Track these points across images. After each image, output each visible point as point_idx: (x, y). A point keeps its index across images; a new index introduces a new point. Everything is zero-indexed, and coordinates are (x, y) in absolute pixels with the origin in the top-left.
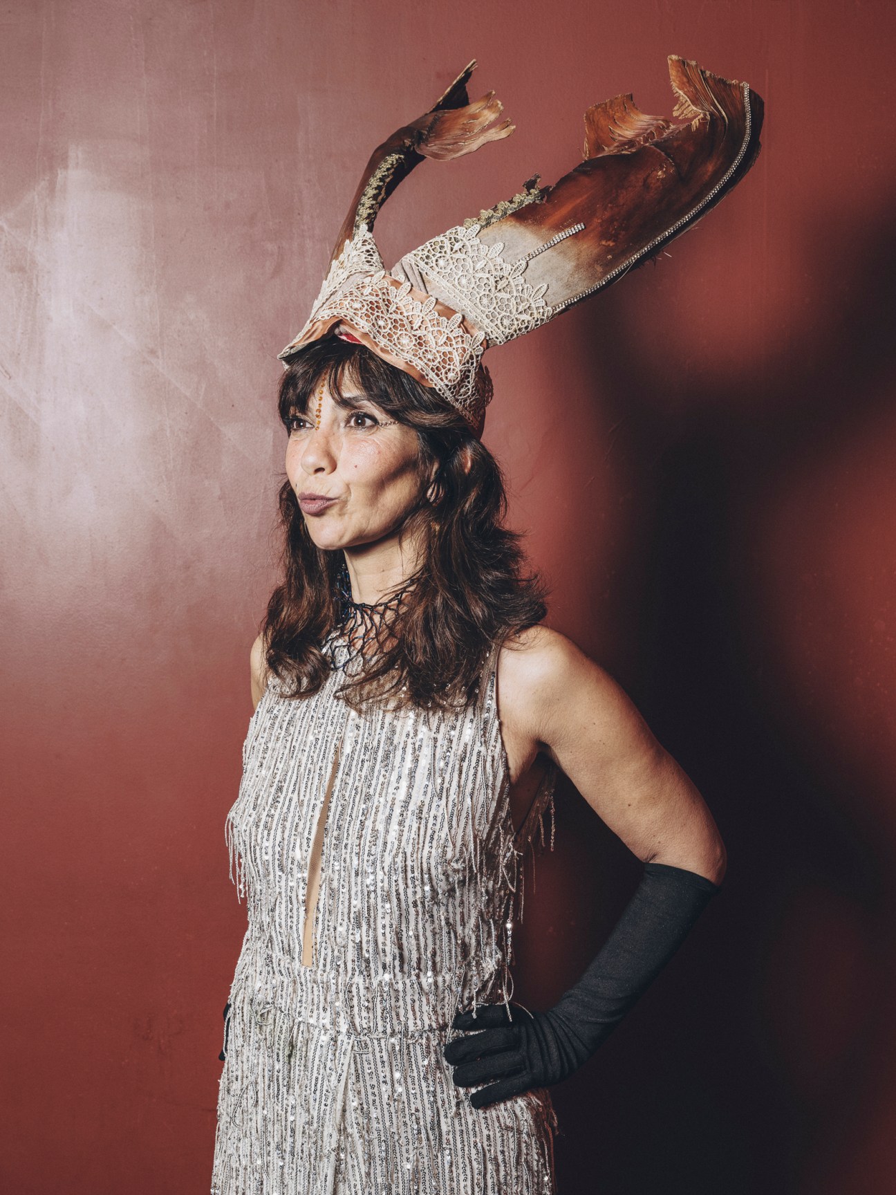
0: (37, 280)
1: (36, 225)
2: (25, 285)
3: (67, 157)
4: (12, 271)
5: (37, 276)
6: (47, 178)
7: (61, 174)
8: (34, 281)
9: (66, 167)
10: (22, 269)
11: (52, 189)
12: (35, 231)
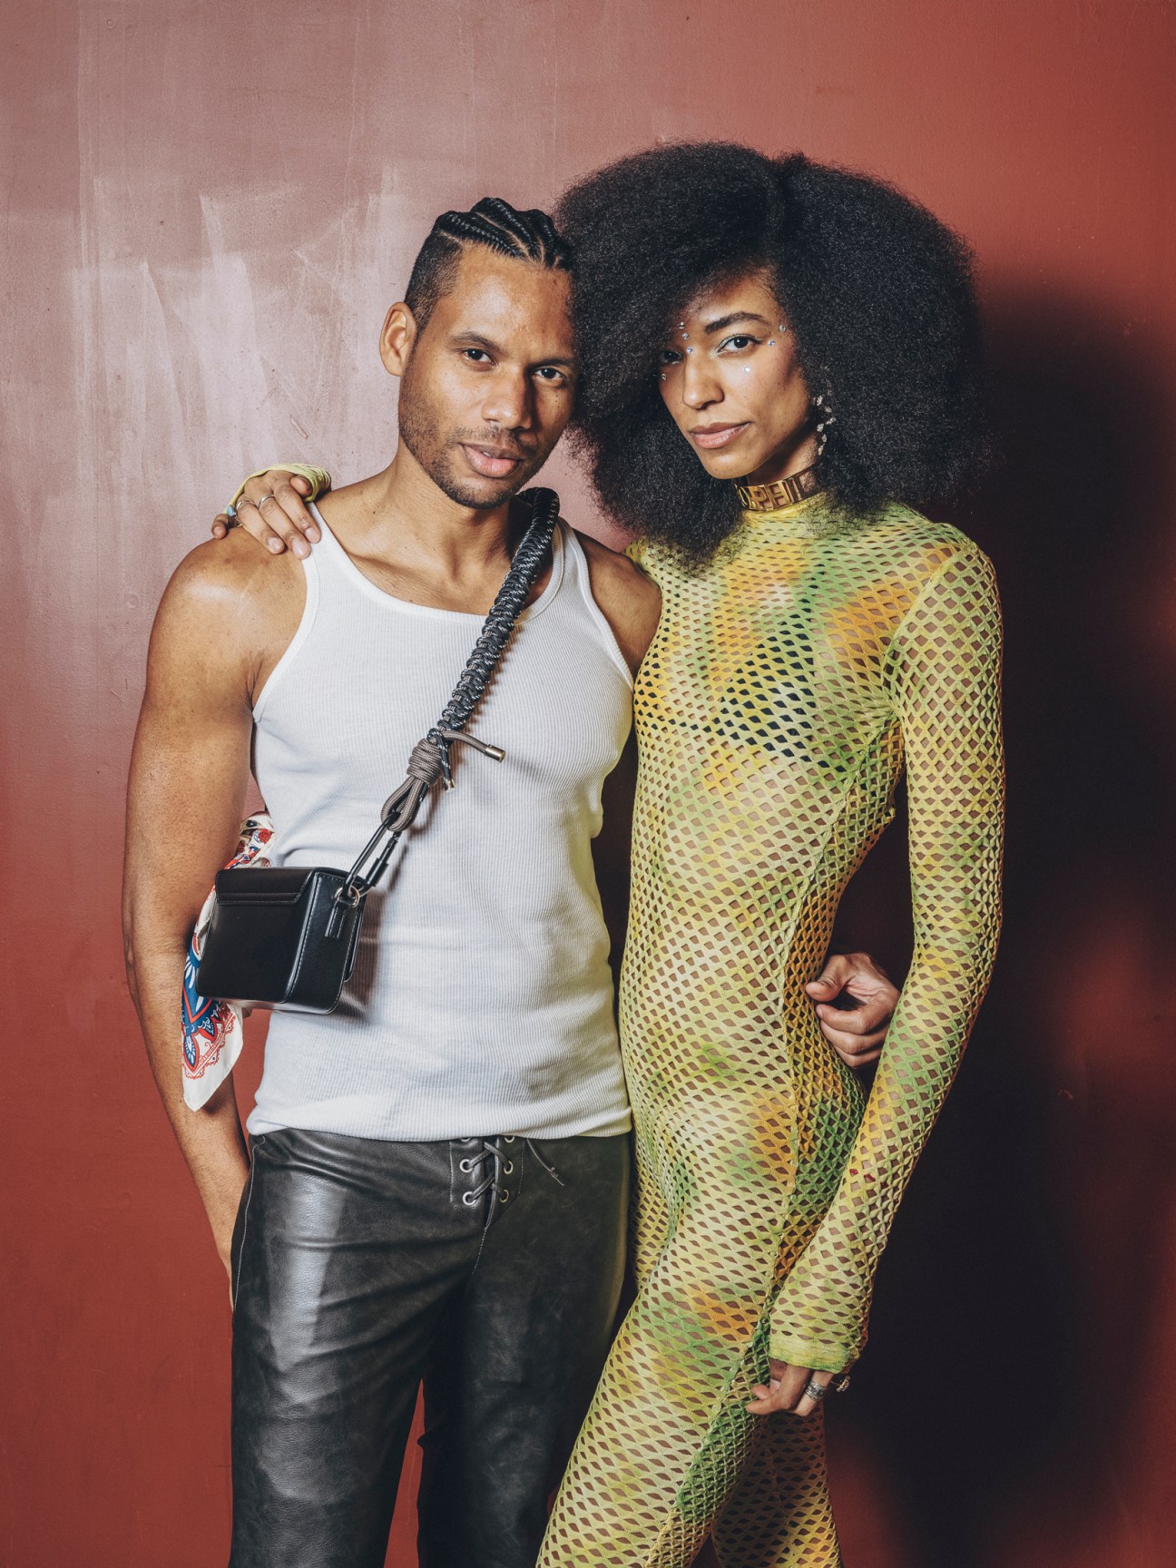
0: (342, 324)
1: (342, 259)
2: (328, 329)
3: (380, 180)
4: (312, 313)
5: (342, 318)
6: (356, 204)
7: (372, 200)
8: (338, 325)
9: (378, 193)
10: (324, 311)
11: (361, 216)
12: (340, 267)
